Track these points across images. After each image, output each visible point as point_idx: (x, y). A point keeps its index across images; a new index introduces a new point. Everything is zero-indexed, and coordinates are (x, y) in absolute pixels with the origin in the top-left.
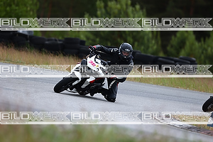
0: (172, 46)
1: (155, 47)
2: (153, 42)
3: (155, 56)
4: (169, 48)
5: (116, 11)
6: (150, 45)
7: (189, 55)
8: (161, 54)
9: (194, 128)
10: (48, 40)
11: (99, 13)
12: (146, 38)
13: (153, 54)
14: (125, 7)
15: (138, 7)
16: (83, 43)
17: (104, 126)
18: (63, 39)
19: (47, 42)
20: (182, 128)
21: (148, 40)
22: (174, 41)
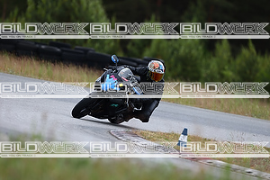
0: (133, 44)
4: (129, 47)
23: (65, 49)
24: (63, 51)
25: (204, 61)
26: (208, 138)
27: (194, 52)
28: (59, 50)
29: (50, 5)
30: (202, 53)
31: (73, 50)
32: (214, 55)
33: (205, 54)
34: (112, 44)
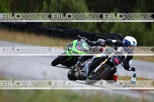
3: (93, 33)
4: (102, 27)
8: (97, 32)
23: (65, 30)
24: (64, 31)
25: (145, 33)
26: (148, 78)
27: (139, 29)
28: (62, 30)
29: (56, 4)
30: (144, 29)
31: (70, 30)
32: (151, 30)
33: (146, 29)
34: (92, 26)
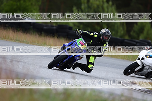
0: (134, 32)
1: (122, 32)
2: (121, 28)
3: (122, 39)
4: (132, 33)
5: (95, 6)
6: (119, 31)
7: (146, 38)
9: (149, 91)
10: (46, 26)
11: (83, 7)
12: (116, 26)
13: (120, 37)
14: (101, 3)
15: (111, 3)
16: (71, 28)
17: (85, 90)
18: (57, 26)
19: (45, 28)
20: (141, 91)
21: (117, 27)
22: (136, 28)
